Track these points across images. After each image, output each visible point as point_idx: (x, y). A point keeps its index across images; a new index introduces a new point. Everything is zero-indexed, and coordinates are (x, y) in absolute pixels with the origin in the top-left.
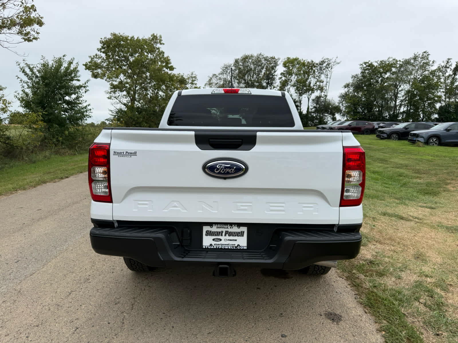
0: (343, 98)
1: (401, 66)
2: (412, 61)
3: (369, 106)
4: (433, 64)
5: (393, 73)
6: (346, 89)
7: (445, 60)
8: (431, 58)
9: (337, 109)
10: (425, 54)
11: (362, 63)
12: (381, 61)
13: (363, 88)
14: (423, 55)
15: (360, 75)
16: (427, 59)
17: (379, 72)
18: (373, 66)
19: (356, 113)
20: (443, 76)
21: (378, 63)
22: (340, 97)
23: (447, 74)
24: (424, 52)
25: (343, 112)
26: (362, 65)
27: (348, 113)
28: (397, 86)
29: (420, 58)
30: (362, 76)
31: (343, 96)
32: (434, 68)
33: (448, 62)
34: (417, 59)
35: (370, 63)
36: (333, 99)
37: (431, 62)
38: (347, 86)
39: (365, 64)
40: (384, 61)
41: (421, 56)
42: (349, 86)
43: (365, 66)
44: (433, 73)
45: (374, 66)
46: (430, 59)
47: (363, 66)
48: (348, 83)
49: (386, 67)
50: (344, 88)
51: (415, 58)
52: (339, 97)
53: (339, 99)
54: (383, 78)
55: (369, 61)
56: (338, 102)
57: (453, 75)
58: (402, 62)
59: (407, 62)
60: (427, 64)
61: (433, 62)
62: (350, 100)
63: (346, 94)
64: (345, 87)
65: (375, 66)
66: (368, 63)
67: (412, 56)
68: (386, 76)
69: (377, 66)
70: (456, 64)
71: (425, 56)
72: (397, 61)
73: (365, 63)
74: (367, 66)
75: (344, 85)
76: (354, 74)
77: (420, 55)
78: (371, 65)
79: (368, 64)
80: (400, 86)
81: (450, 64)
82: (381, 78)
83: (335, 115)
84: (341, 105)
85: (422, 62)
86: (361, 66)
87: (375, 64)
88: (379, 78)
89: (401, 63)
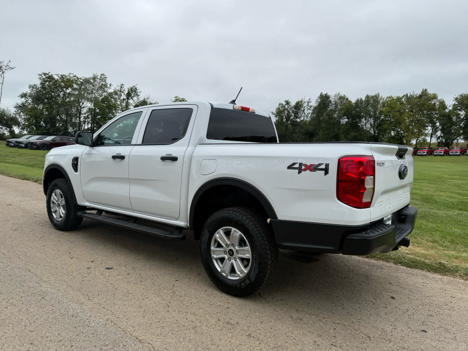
0: (20, 109)
1: (82, 84)
2: (92, 81)
3: (51, 120)
4: (110, 87)
5: (74, 89)
6: (23, 100)
7: (119, 85)
8: (108, 81)
9: (14, 121)
10: (103, 76)
11: (41, 74)
12: (62, 76)
13: (43, 100)
14: (101, 77)
15: (39, 86)
16: (105, 81)
17: (60, 86)
18: (53, 79)
19: (38, 127)
20: (119, 99)
21: (59, 77)
22: (16, 107)
23: (122, 98)
24: (102, 75)
25: (23, 125)
26: (41, 75)
27: (28, 126)
28: (80, 103)
29: (98, 79)
30: (41, 88)
31: (20, 106)
32: (111, 90)
33: (121, 87)
34: (96, 80)
35: (50, 74)
36: (9, 109)
37: (108, 85)
38: (24, 96)
39: (45, 76)
40: (65, 76)
41: (99, 77)
42: (27, 97)
43: (44, 77)
44: (110, 94)
45: (55, 79)
46: (107, 82)
47: (42, 77)
48: (25, 93)
49: (68, 82)
50: (20, 98)
51: (94, 78)
52: (15, 107)
53: (15, 109)
54: (65, 92)
55: (49, 73)
56: (14, 113)
57: (127, 100)
58: (83, 80)
59: (87, 81)
60: (106, 86)
61: (110, 85)
62: (31, 111)
63: (23, 104)
64: (22, 97)
65: (56, 79)
66: (48, 74)
67: (91, 76)
68: (68, 91)
69: (58, 79)
70: (128, 90)
71: (103, 78)
72: (78, 79)
73: (45, 74)
74: (47, 77)
75: (20, 94)
76: (32, 84)
77: (98, 76)
78: (51, 78)
79: (48, 76)
80: (83, 103)
81: (124, 89)
82: (62, 93)
83: (12, 127)
84: (18, 116)
85: (101, 83)
86: (41, 76)
87: (56, 77)
88: (61, 92)
89: (82, 81)
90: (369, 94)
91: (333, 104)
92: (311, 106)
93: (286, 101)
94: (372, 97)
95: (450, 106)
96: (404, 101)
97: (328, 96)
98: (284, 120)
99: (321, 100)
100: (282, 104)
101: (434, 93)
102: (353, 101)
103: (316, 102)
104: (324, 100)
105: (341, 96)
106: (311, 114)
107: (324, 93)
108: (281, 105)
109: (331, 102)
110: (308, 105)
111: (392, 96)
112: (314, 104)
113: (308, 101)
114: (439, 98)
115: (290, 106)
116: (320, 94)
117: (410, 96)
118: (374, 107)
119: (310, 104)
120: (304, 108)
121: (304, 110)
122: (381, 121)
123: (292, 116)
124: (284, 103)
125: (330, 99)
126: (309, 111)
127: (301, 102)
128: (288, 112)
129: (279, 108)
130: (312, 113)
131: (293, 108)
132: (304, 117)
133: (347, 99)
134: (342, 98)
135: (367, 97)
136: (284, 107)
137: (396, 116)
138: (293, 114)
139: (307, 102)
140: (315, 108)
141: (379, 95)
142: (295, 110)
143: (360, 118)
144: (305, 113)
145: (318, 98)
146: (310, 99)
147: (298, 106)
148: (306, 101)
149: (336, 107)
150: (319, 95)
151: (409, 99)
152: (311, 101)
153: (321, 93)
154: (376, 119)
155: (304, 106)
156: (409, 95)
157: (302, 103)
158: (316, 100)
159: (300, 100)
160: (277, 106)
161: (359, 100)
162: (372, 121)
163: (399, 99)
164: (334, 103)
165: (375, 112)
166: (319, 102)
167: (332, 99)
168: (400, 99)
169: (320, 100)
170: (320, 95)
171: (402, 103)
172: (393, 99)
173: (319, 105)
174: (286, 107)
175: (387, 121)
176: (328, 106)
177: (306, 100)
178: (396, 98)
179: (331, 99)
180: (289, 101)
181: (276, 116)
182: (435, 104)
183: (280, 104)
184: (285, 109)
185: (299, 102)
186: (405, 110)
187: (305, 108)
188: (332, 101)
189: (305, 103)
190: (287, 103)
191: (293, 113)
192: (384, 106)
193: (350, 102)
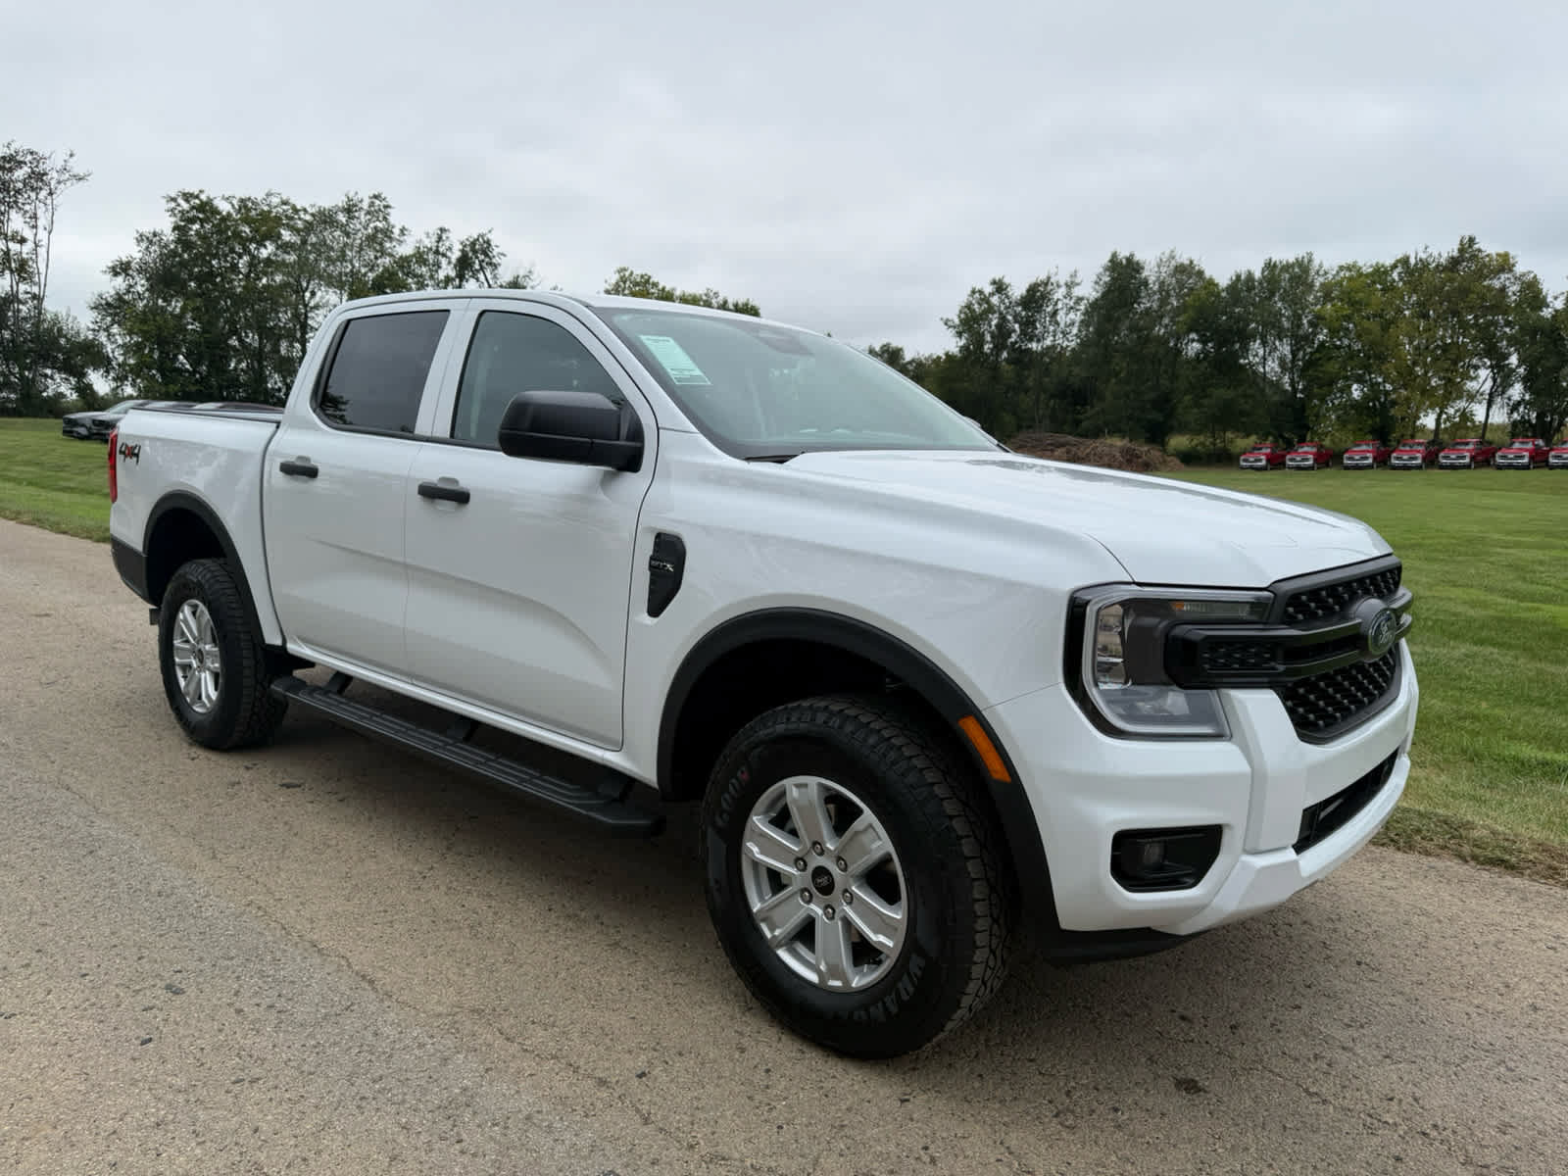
0: (110, 315)
1: (309, 227)
2: (342, 218)
3: (211, 350)
4: (402, 239)
5: (286, 247)
6: (120, 283)
7: (434, 230)
8: (396, 219)
9: (90, 354)
10: (377, 202)
11: (173, 195)
12: (242, 201)
13: (184, 285)
14: (372, 204)
15: (169, 236)
16: (385, 219)
17: (237, 235)
18: (215, 211)
19: (169, 371)
20: (432, 277)
21: (233, 206)
22: (96, 308)
23: (441, 275)
24: (376, 197)
25: (119, 365)
26: (174, 200)
27: (137, 371)
28: (304, 292)
29: (363, 213)
30: (178, 241)
31: (108, 304)
32: (406, 249)
33: (440, 239)
34: (356, 214)
35: (203, 197)
36: (73, 313)
37: (396, 231)
38: (121, 269)
39: (187, 201)
40: (253, 203)
41: (365, 205)
42: (131, 272)
43: (185, 206)
44: (403, 263)
45: (219, 213)
46: (392, 219)
47: (179, 205)
48: (124, 259)
49: (263, 223)
50: (109, 276)
51: (350, 210)
52: (92, 308)
53: (94, 315)
54: (253, 257)
55: (201, 191)
56: (92, 326)
57: (457, 280)
58: (313, 215)
59: (326, 219)
60: (387, 233)
61: (403, 231)
62: (144, 321)
63: (119, 298)
64: (116, 274)
65: (224, 213)
66: (197, 197)
67: (341, 202)
68: (264, 253)
69: (229, 214)
70: (461, 247)
71: (379, 208)
72: (296, 211)
73: (187, 197)
74: (193, 208)
75: (110, 265)
76: (147, 230)
77: (361, 201)
78: (206, 209)
79: (197, 201)
80: (313, 294)
81: (447, 244)
82: (246, 258)
83: (84, 375)
84: (103, 338)
85: (372, 225)
86: (173, 205)
87: (224, 207)
88: (240, 257)
89: (308, 218)
90: (1276, 258)
91: (1155, 293)
92: (1080, 299)
93: (994, 282)
94: (1287, 267)
95: (1556, 298)
96: (1397, 278)
97: (1138, 263)
98: (987, 348)
99: (1113, 278)
100: (981, 292)
101: (1502, 251)
102: (1223, 280)
103: (1096, 283)
104: (1124, 275)
105: (1182, 265)
106: (1077, 324)
107: (1123, 254)
108: (977, 295)
109: (1145, 283)
110: (1068, 295)
111: (1355, 262)
112: (1089, 290)
113: (1069, 279)
114: (1519, 269)
115: (1008, 297)
116: (1108, 257)
117: (1416, 264)
118: (1295, 302)
119: (1077, 292)
120: (1056, 304)
121: (1055, 313)
122: (1318, 350)
123: (1014, 331)
124: (988, 289)
125: (1143, 275)
126: (1072, 316)
127: (1046, 284)
128: (1003, 318)
129: (969, 306)
130: (1082, 322)
131: (1018, 305)
132: (1054, 336)
133: (1200, 273)
134: (1185, 271)
135: (1270, 266)
136: (988, 302)
137: (1369, 332)
138: (1017, 326)
139: (1066, 284)
140: (1094, 306)
141: (1310, 261)
142: (1024, 313)
143: (1246, 338)
144: (1058, 324)
145: (1101, 270)
146: (1074, 275)
147: (1036, 298)
148: (1062, 283)
149: (1164, 301)
150: (1105, 259)
151: (1414, 272)
152: (1077, 280)
153: (1114, 255)
154: (1299, 341)
155: (1055, 297)
156: (1412, 261)
157: (1050, 287)
158: (1095, 278)
159: (1043, 277)
160: (963, 298)
161: (1243, 277)
162: (1285, 349)
163: (1380, 273)
164: (1156, 288)
165: (1296, 319)
166: (1105, 283)
167: (1150, 273)
168: (1386, 273)
169: (1108, 279)
170: (1110, 261)
171: (1390, 288)
172: (1361, 275)
173: (1104, 295)
174: (995, 300)
175: (1339, 348)
176: (1137, 299)
177: (1063, 278)
178: (1371, 270)
179: (1145, 274)
180: (1006, 281)
181: (960, 334)
182: (1503, 289)
183: (973, 292)
184: (991, 309)
185: (1039, 285)
186: (1400, 311)
187: (1060, 306)
188: (1152, 279)
189: (1059, 286)
190: (1000, 287)
191: (1016, 322)
192: (1327, 296)
193: (1211, 283)
